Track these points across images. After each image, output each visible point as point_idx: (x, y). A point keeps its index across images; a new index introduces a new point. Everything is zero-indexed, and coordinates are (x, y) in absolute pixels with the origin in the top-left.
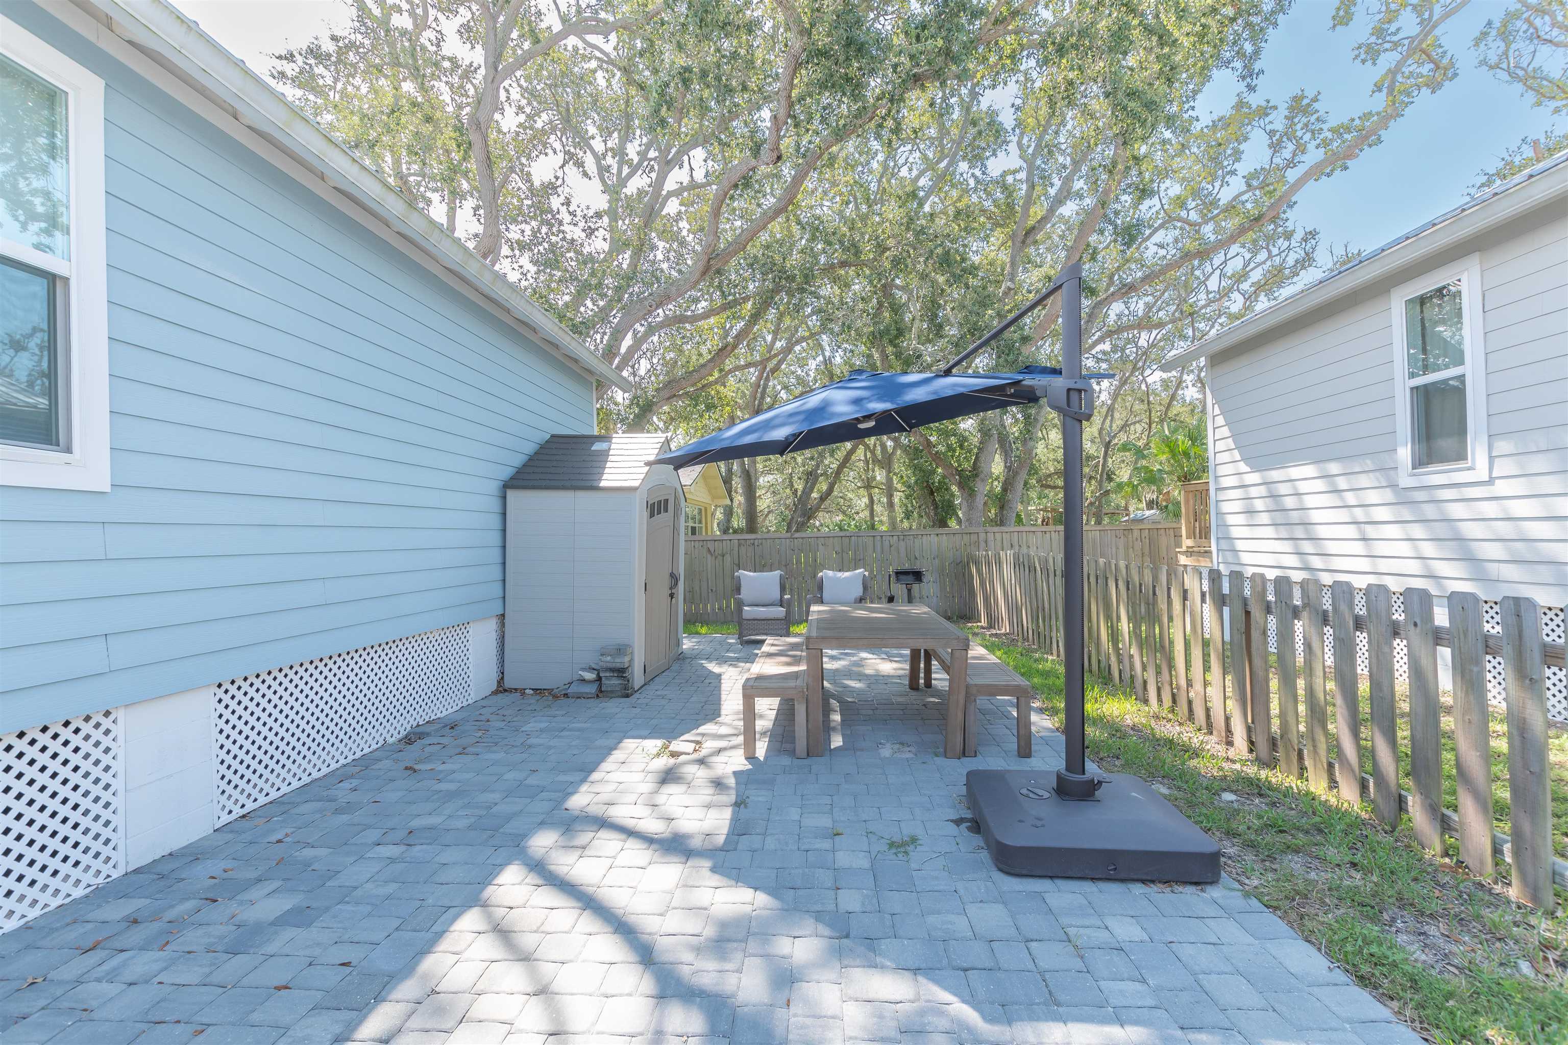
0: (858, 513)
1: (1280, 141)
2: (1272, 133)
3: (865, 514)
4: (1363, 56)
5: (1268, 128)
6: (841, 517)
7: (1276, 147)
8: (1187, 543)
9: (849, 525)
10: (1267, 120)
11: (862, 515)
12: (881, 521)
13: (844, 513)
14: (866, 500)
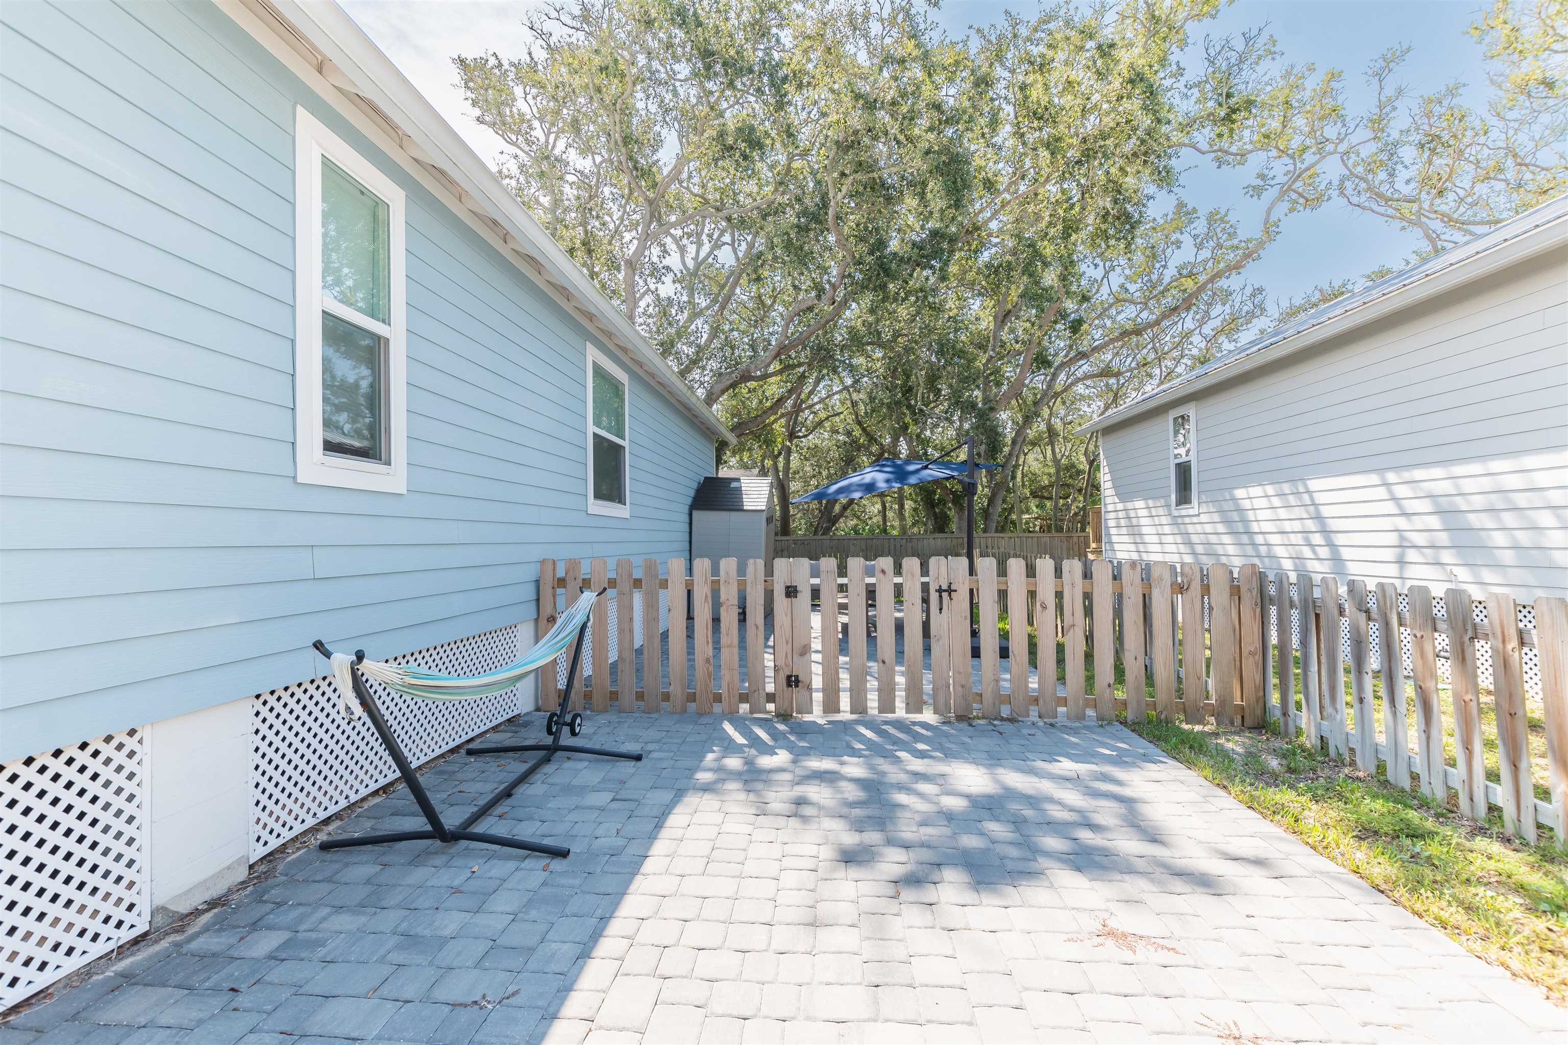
0: (870, 518)
1: (1202, 243)
2: (1195, 237)
3: (878, 519)
4: (1251, 193)
5: (1193, 233)
6: (855, 522)
7: (1199, 247)
8: (1093, 545)
9: (864, 529)
10: (1192, 226)
11: (875, 520)
12: (892, 526)
13: (858, 518)
14: (879, 506)
